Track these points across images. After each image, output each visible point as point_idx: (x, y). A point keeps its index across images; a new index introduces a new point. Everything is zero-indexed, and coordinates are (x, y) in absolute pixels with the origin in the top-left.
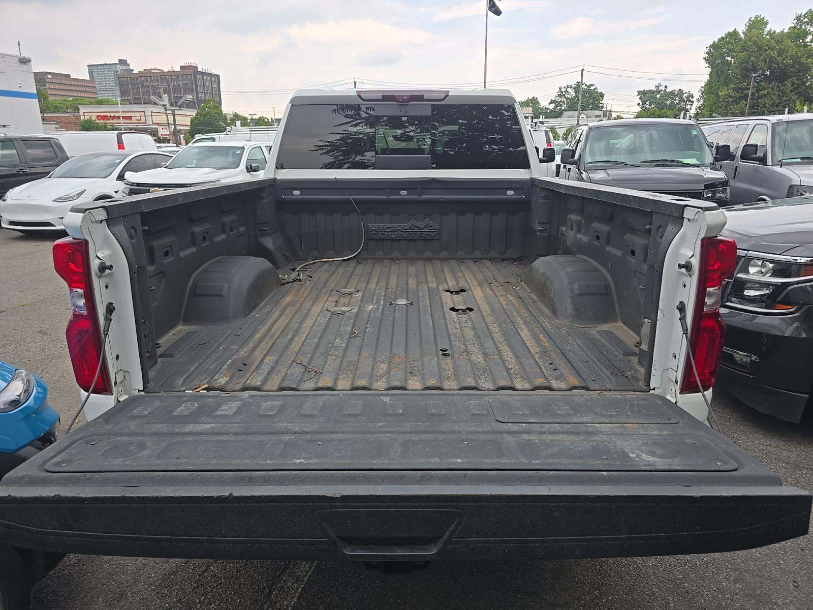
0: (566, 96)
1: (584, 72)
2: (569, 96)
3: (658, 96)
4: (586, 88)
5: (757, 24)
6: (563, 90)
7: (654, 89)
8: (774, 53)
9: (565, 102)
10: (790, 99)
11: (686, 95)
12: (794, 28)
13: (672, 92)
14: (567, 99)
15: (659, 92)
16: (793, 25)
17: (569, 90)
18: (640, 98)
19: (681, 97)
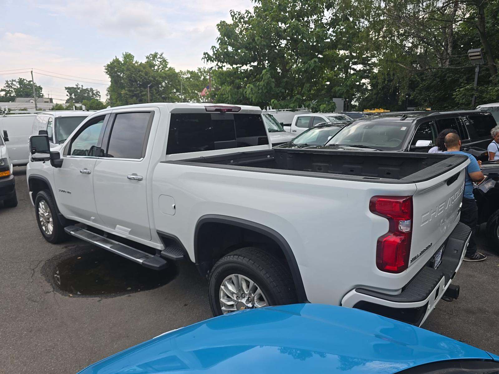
0: (13, 87)
1: (33, 73)
2: (15, 87)
3: (79, 91)
4: (28, 82)
5: (128, 57)
6: (10, 83)
7: (75, 87)
8: (143, 74)
9: (13, 91)
10: (157, 98)
11: (96, 91)
12: (148, 62)
13: (87, 89)
14: (14, 89)
15: (79, 88)
16: (146, 61)
17: (14, 83)
18: (68, 92)
19: (92, 92)
